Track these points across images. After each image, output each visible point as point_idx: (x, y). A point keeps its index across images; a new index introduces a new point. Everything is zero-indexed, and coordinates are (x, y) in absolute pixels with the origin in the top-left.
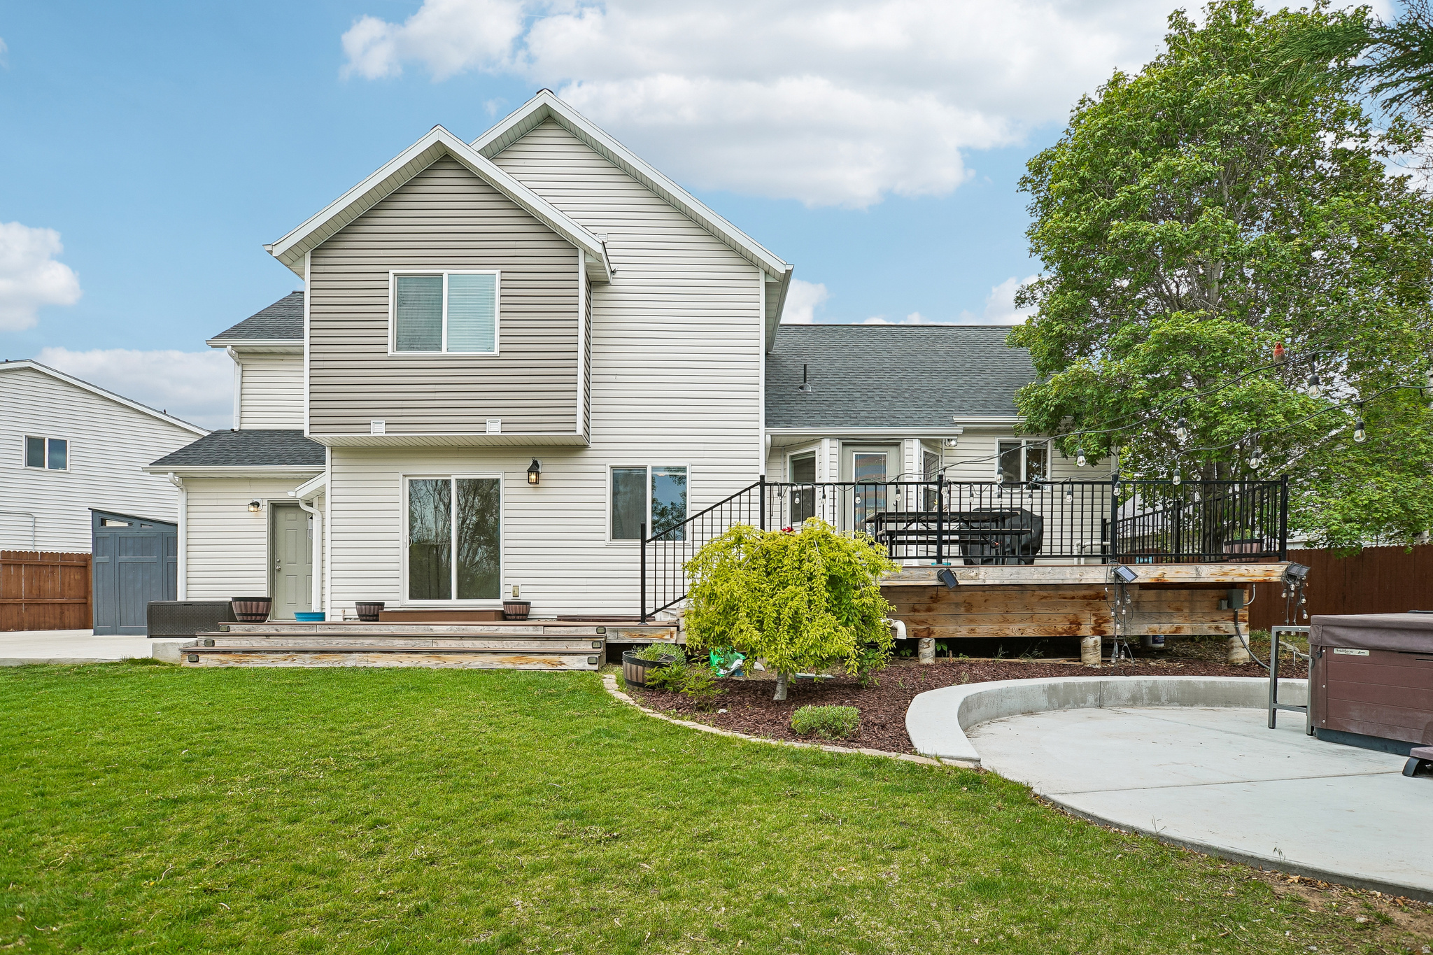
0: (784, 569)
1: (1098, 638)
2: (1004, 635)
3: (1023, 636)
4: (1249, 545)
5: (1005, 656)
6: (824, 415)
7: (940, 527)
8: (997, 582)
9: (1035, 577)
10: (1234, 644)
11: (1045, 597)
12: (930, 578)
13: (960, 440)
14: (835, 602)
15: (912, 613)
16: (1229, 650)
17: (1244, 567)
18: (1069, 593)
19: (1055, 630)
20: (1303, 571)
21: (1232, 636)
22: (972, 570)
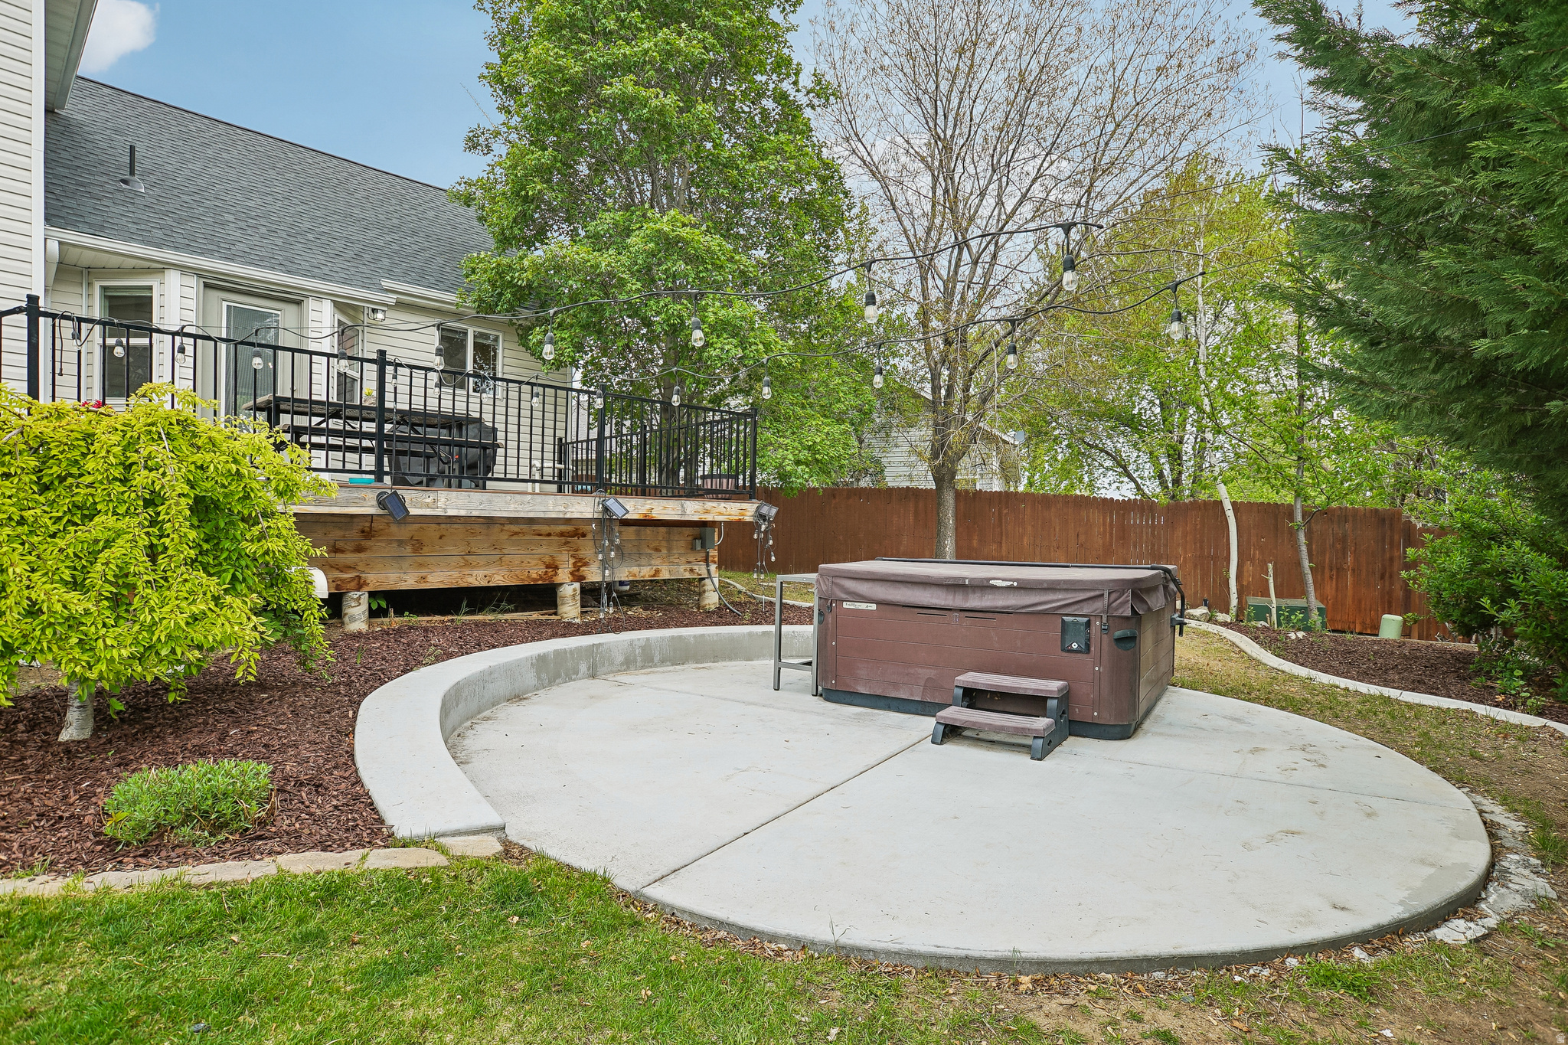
0: (88, 479)
1: (577, 585)
2: (465, 585)
3: (491, 584)
4: (725, 481)
5: (467, 613)
6: (169, 232)
7: (380, 428)
8: (463, 513)
9: (512, 507)
10: (706, 588)
11: (516, 534)
12: (364, 503)
13: (390, 314)
14: (206, 546)
15: (333, 555)
16: (701, 594)
17: (723, 504)
18: (545, 529)
19: (528, 577)
20: (772, 511)
21: (704, 579)
22: (429, 493)
